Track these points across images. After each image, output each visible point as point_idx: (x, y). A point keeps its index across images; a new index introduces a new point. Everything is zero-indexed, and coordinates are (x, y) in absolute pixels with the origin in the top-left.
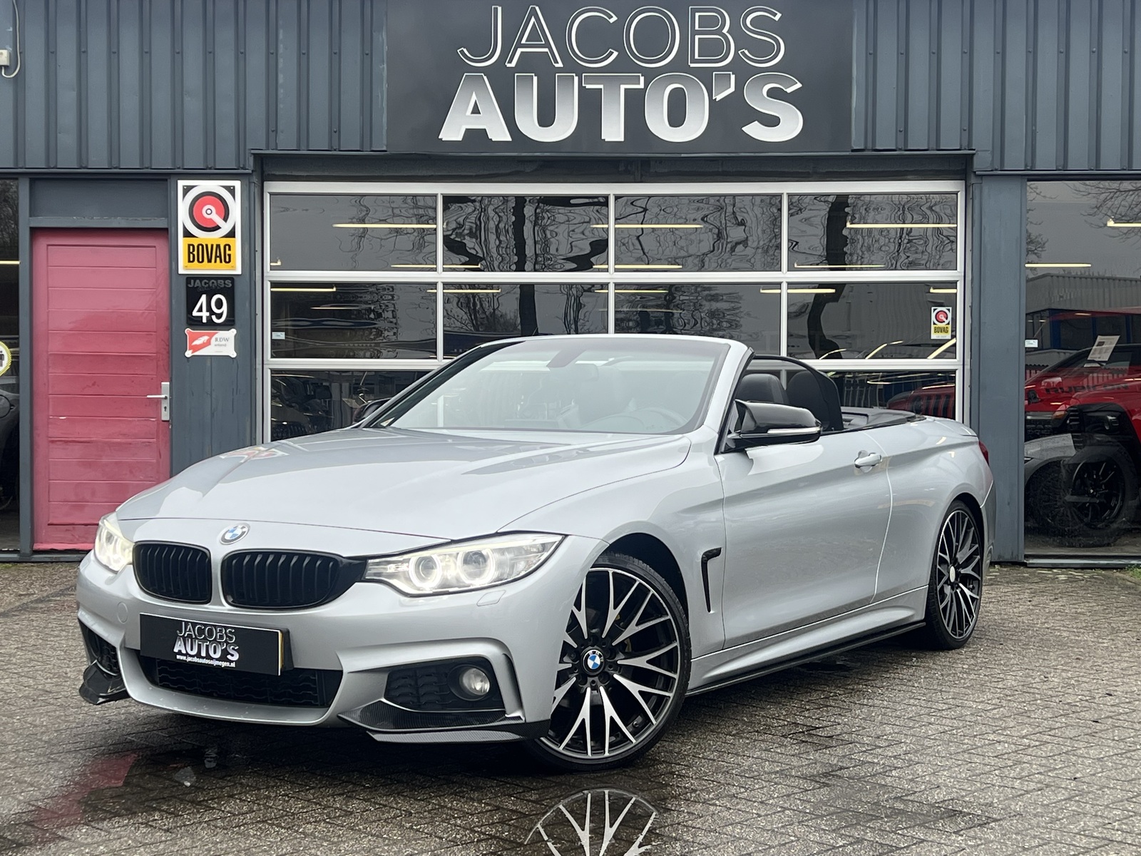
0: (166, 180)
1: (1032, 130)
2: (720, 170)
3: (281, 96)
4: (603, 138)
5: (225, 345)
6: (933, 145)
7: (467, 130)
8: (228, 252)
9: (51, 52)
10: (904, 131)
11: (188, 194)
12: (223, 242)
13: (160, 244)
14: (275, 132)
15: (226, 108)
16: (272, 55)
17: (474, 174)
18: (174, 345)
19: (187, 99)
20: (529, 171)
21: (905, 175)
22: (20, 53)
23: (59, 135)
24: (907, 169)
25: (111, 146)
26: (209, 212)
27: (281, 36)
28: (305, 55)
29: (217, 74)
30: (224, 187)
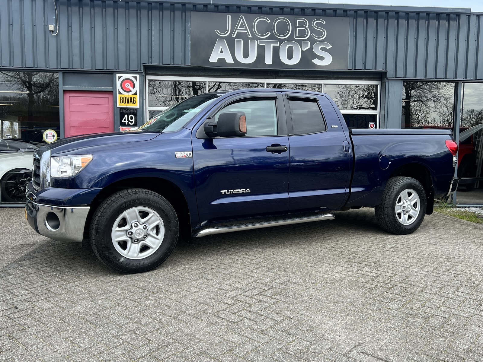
0: (112, 74)
1: (405, 64)
3: (153, 45)
6: (374, 68)
8: (134, 100)
9: (69, 26)
10: (365, 63)
11: (120, 79)
12: (133, 96)
13: (110, 96)
14: (151, 57)
15: (134, 49)
16: (150, 30)
19: (119, 45)
20: (238, 74)
22: (58, 26)
23: (73, 56)
24: (363, 76)
25: (92, 61)
26: (128, 85)
27: (153, 24)
28: (161, 30)
29: (130, 36)
30: (133, 77)
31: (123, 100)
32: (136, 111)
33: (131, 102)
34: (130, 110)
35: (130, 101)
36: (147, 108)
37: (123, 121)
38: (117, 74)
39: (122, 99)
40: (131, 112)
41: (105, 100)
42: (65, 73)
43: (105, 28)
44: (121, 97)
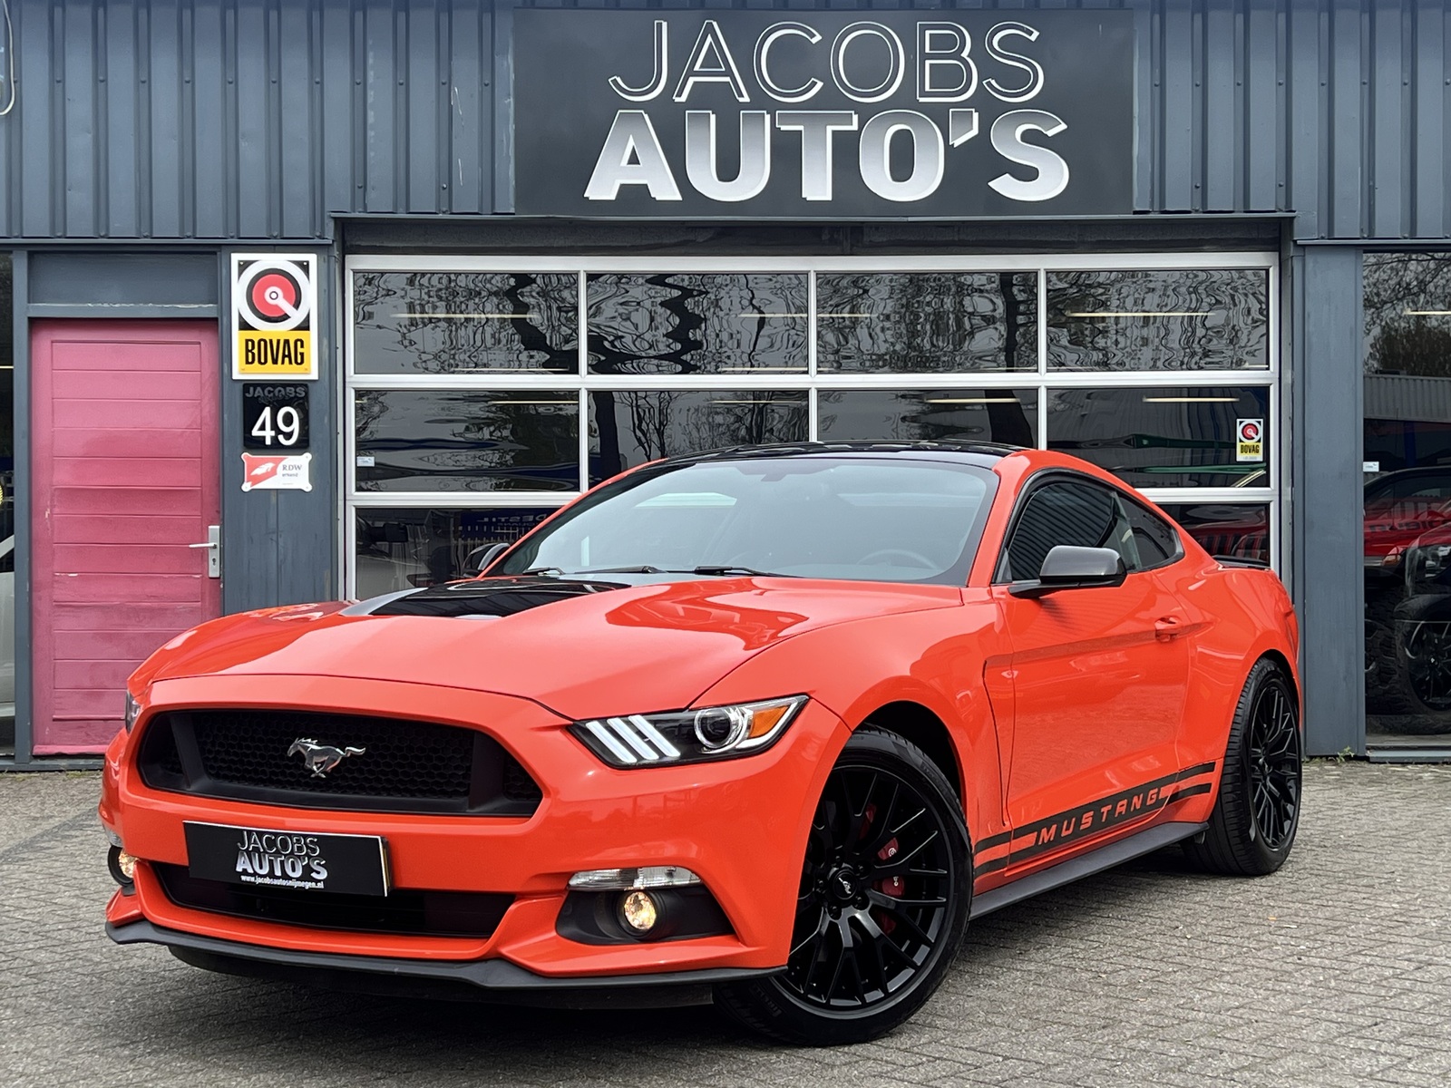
0: (215, 253)
1: (1370, 187)
2: (956, 239)
3: (370, 141)
4: (803, 196)
5: (296, 475)
6: (1240, 206)
7: (623, 187)
8: (300, 350)
9: (57, 80)
10: (1203, 188)
11: (244, 273)
12: (293, 337)
13: (205, 339)
14: (362, 189)
15: (297, 157)
16: (359, 84)
17: (629, 244)
18: (225, 476)
19: (243, 144)
20: (702, 240)
21: (1202, 246)
22: (15, 82)
23: (68, 193)
24: (1202, 237)
25: (140, 207)
26: (274, 296)
27: (370, 61)
28: (403, 85)
29: (283, 111)
30: (294, 262)
31: (256, 351)
32: (306, 392)
33: (287, 359)
34: (282, 389)
35: (284, 356)
36: (347, 380)
37: (255, 432)
38: (233, 255)
39: (253, 348)
40: (287, 398)
41: (187, 353)
42: (38, 253)
43: (188, 82)
44: (247, 341)
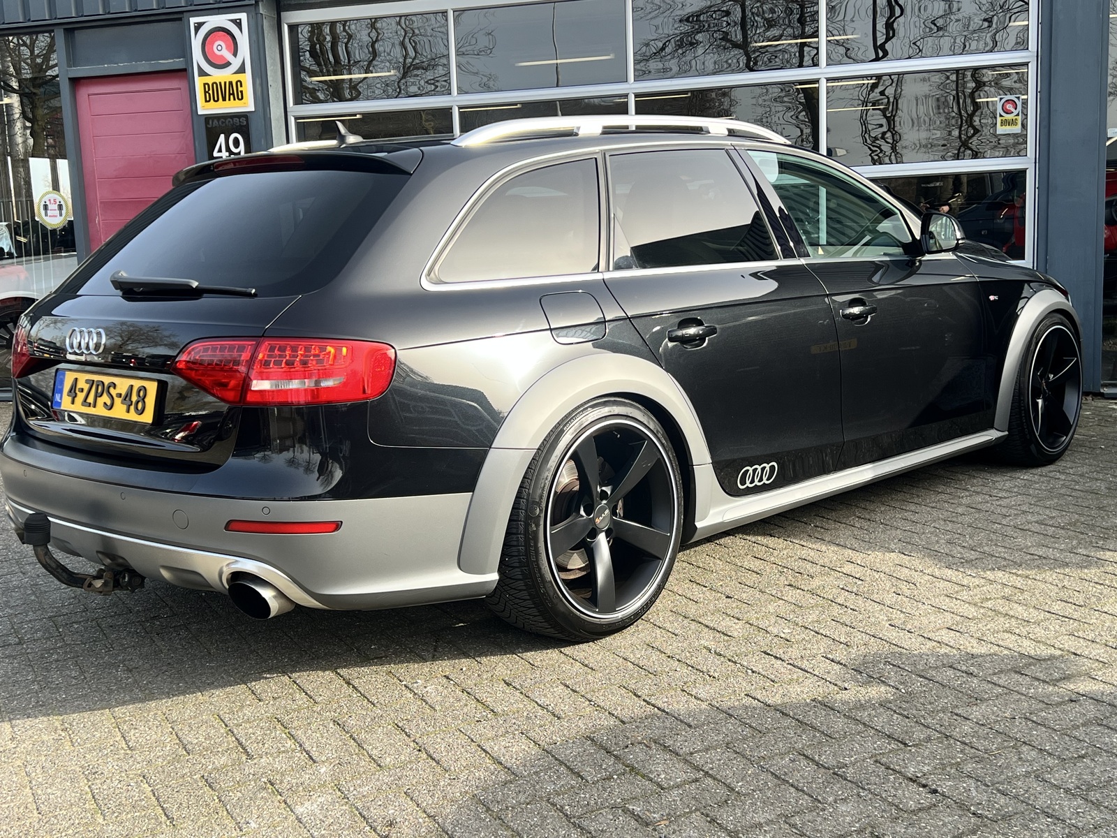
0: (180, 19)
8: (240, 89)
11: (200, 31)
12: (234, 79)
13: (183, 85)
26: (221, 49)
30: (229, 20)
31: (211, 92)
32: (247, 121)
33: (232, 97)
34: (231, 120)
35: (230, 94)
36: (288, 110)
37: (216, 154)
38: (191, 19)
39: (209, 90)
40: (234, 126)
41: (171, 95)
42: (71, 29)
44: (205, 84)
